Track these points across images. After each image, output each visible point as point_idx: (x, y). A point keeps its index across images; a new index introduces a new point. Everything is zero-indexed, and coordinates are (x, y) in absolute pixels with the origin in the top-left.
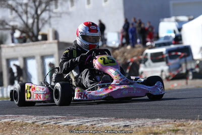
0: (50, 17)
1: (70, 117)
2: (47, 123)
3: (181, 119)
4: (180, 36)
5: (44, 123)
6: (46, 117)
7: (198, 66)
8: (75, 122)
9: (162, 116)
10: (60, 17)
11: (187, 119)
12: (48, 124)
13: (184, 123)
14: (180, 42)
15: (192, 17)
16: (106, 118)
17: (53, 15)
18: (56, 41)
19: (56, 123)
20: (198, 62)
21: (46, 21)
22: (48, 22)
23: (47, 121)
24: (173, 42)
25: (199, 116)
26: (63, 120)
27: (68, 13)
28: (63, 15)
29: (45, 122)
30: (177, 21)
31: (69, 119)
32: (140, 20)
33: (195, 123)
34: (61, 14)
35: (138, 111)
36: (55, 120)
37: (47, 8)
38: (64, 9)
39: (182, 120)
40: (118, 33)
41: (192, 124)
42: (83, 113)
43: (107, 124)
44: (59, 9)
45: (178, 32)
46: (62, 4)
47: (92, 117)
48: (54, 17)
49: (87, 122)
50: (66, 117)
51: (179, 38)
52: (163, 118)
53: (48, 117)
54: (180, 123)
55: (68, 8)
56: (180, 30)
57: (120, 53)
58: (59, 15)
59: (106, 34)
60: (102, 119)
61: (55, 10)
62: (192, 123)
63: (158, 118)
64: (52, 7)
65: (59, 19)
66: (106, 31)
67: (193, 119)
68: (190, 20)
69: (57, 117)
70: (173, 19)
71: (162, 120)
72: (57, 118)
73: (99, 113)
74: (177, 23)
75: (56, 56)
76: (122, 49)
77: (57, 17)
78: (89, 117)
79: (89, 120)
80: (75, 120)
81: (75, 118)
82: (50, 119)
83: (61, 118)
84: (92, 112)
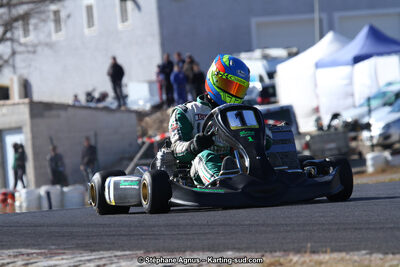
0: (14, 53)
1: (56, 251)
2: (8, 263)
3: (275, 251)
4: (273, 87)
5: (3, 265)
6: (6, 252)
7: (307, 146)
8: (64, 261)
9: (237, 246)
10: (34, 52)
11: (286, 251)
13: (282, 260)
14: (272, 99)
15: (294, 50)
16: (127, 253)
17: (19, 49)
18: (27, 100)
19: (27, 264)
20: (308, 138)
21: (6, 62)
22: (11, 62)
23: (9, 261)
24: (259, 99)
25: (309, 245)
26: (41, 258)
27: (50, 45)
28: (39, 49)
29: (5, 261)
30: (265, 57)
31: (52, 255)
32: (190, 57)
33: (302, 259)
34: (35, 46)
35: (191, 237)
36: (25, 257)
37: (8, 35)
38: (42, 37)
39: (278, 254)
40: (150, 83)
41: (297, 262)
42: (80, 242)
43: (129, 263)
44: (32, 38)
45: (267, 80)
46: (36, 27)
47: (98, 251)
48: (21, 53)
49: (89, 261)
50: (46, 251)
51: (271, 91)
52: (239, 250)
53: (11, 252)
54: (273, 260)
55: (49, 35)
56: (271, 75)
57: (154, 122)
58: (30, 49)
59: (126, 86)
60: (119, 253)
61: (23, 40)
62: (295, 258)
63: (228, 249)
64: (19, 33)
65: (31, 56)
66: (125, 80)
67: (298, 251)
68: (291, 55)
69: (29, 251)
70: (258, 53)
71: (237, 255)
72: (28, 255)
73: (113, 243)
74: (265, 62)
75: (27, 129)
76: (158, 114)
77: (29, 52)
78: (93, 251)
79: (93, 257)
80: (65, 257)
81: (64, 253)
82: (15, 256)
83: (37, 254)
84: (98, 240)
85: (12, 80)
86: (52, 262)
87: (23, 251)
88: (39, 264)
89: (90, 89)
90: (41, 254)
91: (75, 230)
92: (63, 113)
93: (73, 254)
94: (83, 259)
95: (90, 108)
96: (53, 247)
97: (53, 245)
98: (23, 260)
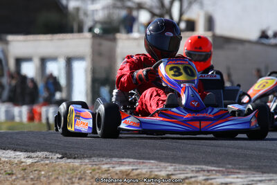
1: (232, 170)
2: (191, 177)
5: (187, 178)
6: (190, 167)
12: (193, 179)
19: (207, 180)
23: (192, 175)
26: (219, 175)
29: (189, 175)
31: (228, 173)
36: (206, 173)
42: (253, 164)
47: (268, 173)
50: (224, 169)
53: (194, 167)
69: (210, 168)
72: (208, 171)
78: (263, 173)
79: (263, 178)
80: (239, 176)
81: (239, 173)
82: (198, 172)
83: (216, 171)
84: (268, 164)
85: (198, 15)
86: (228, 180)
87: (205, 167)
88: (217, 180)
89: (264, 27)
90: (219, 171)
91: (248, 152)
92: (240, 47)
93: (247, 174)
94: (255, 179)
95: (263, 44)
96: (230, 166)
97: (230, 164)
98: (204, 176)
